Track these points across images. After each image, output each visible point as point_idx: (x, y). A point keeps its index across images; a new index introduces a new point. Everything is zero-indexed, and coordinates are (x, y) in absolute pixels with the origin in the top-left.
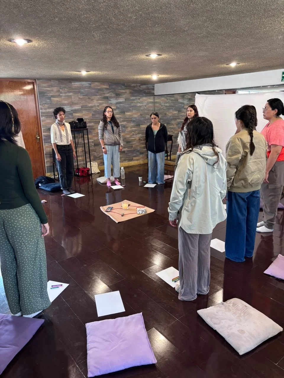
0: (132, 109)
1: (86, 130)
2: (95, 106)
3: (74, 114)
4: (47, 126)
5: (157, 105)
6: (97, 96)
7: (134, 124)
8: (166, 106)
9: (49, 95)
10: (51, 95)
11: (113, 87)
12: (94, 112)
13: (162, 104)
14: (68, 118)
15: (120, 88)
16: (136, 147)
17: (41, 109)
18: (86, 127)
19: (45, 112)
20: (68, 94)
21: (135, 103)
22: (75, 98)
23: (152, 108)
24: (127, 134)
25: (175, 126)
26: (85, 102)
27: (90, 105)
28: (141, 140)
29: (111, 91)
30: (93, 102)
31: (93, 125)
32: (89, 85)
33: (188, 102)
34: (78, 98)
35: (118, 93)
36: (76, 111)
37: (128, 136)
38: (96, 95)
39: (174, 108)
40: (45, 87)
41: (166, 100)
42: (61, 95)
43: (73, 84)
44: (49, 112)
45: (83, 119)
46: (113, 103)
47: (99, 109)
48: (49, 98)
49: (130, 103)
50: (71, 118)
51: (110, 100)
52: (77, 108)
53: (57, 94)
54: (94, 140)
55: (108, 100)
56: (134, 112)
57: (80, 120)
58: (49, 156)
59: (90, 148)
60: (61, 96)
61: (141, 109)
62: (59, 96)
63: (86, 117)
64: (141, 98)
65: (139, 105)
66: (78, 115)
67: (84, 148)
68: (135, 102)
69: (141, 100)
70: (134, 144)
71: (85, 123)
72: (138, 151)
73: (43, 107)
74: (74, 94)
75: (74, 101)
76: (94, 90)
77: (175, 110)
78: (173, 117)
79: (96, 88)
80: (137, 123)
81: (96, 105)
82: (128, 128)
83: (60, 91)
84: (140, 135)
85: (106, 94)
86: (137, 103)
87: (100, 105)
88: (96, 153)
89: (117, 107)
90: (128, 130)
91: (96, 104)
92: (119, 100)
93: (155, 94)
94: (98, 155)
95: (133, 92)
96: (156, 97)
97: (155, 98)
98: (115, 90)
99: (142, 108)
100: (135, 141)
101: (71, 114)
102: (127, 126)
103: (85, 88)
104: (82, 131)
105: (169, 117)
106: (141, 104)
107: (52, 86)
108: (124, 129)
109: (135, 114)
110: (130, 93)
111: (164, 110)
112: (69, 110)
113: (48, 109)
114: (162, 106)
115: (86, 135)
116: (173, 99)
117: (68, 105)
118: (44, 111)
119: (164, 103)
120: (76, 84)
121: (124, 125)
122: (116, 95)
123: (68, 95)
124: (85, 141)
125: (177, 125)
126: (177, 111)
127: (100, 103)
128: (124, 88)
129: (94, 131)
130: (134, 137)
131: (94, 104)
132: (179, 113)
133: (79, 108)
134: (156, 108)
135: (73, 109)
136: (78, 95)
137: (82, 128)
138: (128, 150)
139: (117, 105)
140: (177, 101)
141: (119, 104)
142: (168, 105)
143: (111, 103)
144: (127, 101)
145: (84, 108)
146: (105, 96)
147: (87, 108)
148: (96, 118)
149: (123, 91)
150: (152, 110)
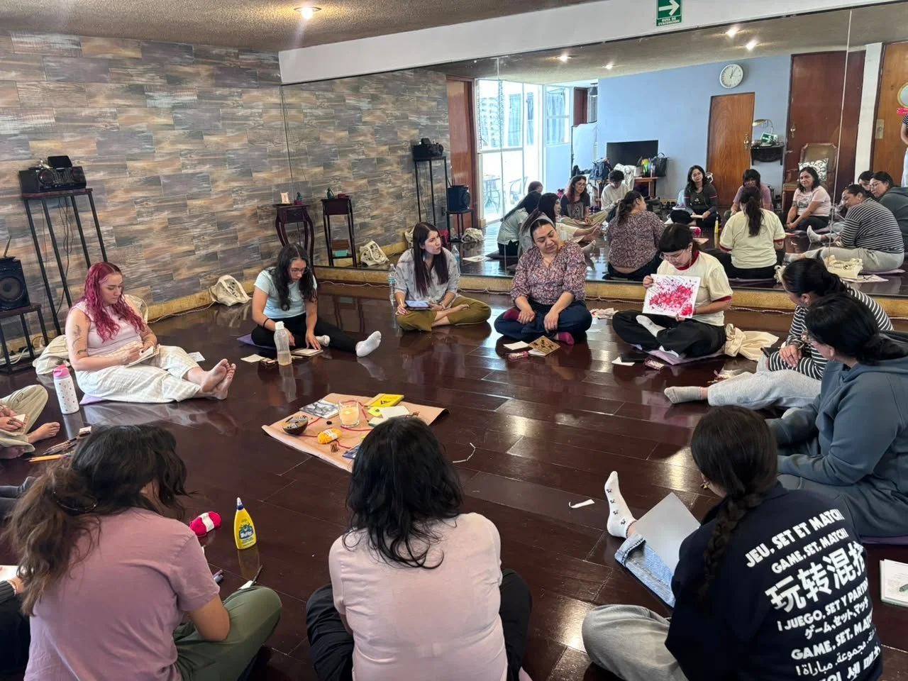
0: (223, 124)
1: (87, 196)
2: (102, 115)
3: (33, 144)
5: (293, 112)
6: (106, 85)
7: (234, 170)
8: (317, 117)
12: (103, 134)
13: (305, 111)
14: (15, 157)
15: (177, 59)
16: (247, 239)
18: (85, 184)
21: (228, 105)
22: (30, 90)
23: (279, 123)
24: (216, 202)
25: (346, 173)
26: (66, 103)
27: (86, 112)
28: (261, 218)
29: (150, 67)
30: (95, 102)
31: (107, 177)
32: (75, 47)
33: (370, 106)
34: (39, 90)
35: (174, 74)
36: (38, 133)
37: (219, 207)
38: (104, 81)
39: (337, 122)
41: (314, 98)
43: (14, 39)
45: (70, 158)
46: (160, 106)
47: (118, 124)
49: (214, 107)
50: (26, 157)
51: (151, 97)
52: (43, 121)
54: (114, 227)
55: (145, 97)
56: (229, 135)
57: (60, 162)
59: (107, 253)
61: (250, 125)
63: (78, 153)
64: (246, 92)
65: (241, 112)
66: (49, 147)
67: (82, 255)
68: (229, 102)
69: (245, 97)
70: (243, 229)
71: (79, 170)
72: (256, 250)
74: (24, 74)
75: (29, 99)
76: (91, 65)
77: (341, 127)
78: (339, 147)
79: (99, 56)
80: (242, 166)
81: (106, 113)
82: (216, 181)
84: (255, 201)
85: (135, 78)
86: (234, 107)
88: (128, 267)
89: (175, 119)
90: (220, 189)
91: (107, 110)
92: (177, 96)
93: (284, 81)
94: (132, 273)
95: (219, 73)
96: (286, 91)
97: (285, 93)
98: (162, 65)
99: (251, 122)
100: (241, 222)
101: (23, 144)
102: (215, 176)
103: (62, 56)
104: (69, 197)
105: (327, 147)
106: (247, 112)
108: (206, 185)
109: (233, 139)
110: (212, 76)
111: (312, 126)
112: (14, 129)
114: (305, 116)
115: (87, 211)
116: (333, 96)
117: (8, 114)
119: (311, 108)
120: (25, 40)
121: (204, 174)
122: (169, 83)
124: (85, 233)
125: (349, 168)
126: (345, 130)
127: (119, 106)
128: (191, 61)
129: (110, 196)
130: (236, 210)
131: (101, 108)
132: (352, 135)
133: (48, 123)
134: (290, 123)
135: (26, 126)
136: (38, 80)
137: (66, 187)
138: (224, 248)
139: (176, 113)
140: (342, 103)
141: (183, 111)
142: (321, 114)
143: (155, 107)
144: (204, 101)
145: (66, 122)
146: (131, 82)
147: (76, 121)
148: (114, 153)
149: (189, 69)
150: (281, 129)
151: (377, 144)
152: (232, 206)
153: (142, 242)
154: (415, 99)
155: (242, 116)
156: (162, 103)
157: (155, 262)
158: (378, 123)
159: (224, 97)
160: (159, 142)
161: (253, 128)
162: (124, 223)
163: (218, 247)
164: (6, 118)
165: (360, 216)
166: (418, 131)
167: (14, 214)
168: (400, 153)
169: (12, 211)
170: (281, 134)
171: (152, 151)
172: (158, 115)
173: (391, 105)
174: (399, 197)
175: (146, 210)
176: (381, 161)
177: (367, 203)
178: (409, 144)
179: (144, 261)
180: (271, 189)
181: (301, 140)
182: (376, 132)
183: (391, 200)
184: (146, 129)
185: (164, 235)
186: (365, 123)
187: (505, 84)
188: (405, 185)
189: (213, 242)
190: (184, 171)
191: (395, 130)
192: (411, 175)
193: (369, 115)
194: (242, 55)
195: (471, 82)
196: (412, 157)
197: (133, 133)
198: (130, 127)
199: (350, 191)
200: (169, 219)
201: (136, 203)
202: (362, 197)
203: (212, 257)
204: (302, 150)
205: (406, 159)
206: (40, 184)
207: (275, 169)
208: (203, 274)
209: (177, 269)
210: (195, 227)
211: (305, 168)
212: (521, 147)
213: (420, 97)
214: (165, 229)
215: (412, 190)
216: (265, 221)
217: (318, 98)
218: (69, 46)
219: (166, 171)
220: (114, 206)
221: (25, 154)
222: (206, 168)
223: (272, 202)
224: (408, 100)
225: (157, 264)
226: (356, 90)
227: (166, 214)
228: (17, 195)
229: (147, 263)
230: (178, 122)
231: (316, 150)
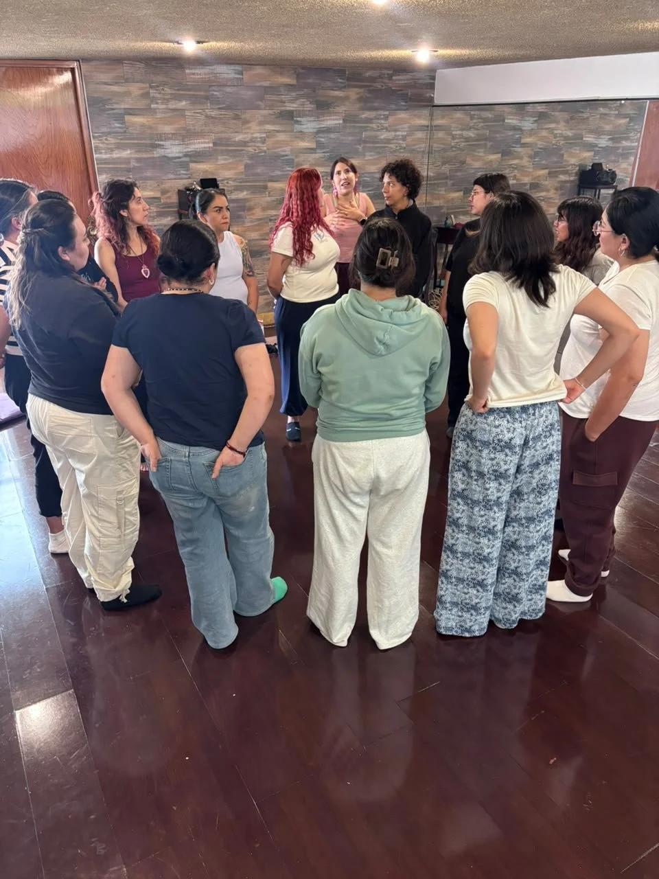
0: (364, 148)
2: (253, 140)
3: (192, 165)
5: (441, 134)
6: (261, 111)
8: (467, 139)
9: (120, 109)
10: (125, 109)
11: (310, 81)
12: (251, 157)
13: (454, 133)
14: (177, 177)
15: (329, 84)
17: (95, 151)
19: (106, 159)
20: (172, 105)
21: (372, 129)
22: (195, 116)
23: (424, 145)
26: (223, 129)
27: (239, 137)
29: (302, 93)
30: (249, 128)
31: (246, 197)
32: (238, 76)
33: (535, 126)
34: (203, 117)
35: (323, 99)
36: (197, 156)
38: (258, 108)
39: (489, 144)
40: (106, 84)
41: (468, 119)
42: (153, 106)
43: (187, 71)
44: (118, 158)
45: (218, 179)
46: (305, 131)
47: (265, 148)
48: (120, 118)
49: (357, 131)
50: (184, 177)
51: (297, 122)
52: (203, 145)
53: (141, 104)
55: (293, 122)
56: (369, 158)
57: (209, 183)
60: (154, 111)
61: (391, 148)
62: (147, 111)
63: (228, 174)
64: (394, 114)
65: (384, 135)
66: (204, 169)
68: (374, 126)
69: (391, 119)
73: (104, 143)
74: (193, 103)
75: (193, 125)
76: (250, 93)
77: (494, 149)
79: (258, 84)
80: (375, 190)
81: (256, 138)
83: (151, 95)
85: (286, 104)
86: (377, 131)
87: (268, 137)
89: (317, 142)
91: (258, 135)
92: (325, 120)
93: (436, 102)
95: (368, 95)
96: (437, 112)
97: (435, 114)
98: (314, 91)
99: (392, 146)
101: (185, 166)
103: (226, 85)
105: (473, 171)
106: (390, 135)
107: (127, 81)
109: (371, 163)
110: (360, 99)
111: (460, 149)
112: (180, 152)
113: (117, 151)
114: (454, 137)
116: (490, 116)
117: (176, 139)
118: (104, 156)
119: (462, 130)
120: (197, 71)
122: (318, 108)
123: (174, 107)
126: (497, 153)
127: (269, 132)
128: (343, 85)
129: (249, 213)
131: (253, 134)
132: (505, 158)
133: (207, 148)
134: (435, 145)
135: (190, 150)
136: (202, 108)
139: (319, 137)
140: (501, 123)
141: (326, 135)
142: (472, 135)
143: (301, 132)
144: (348, 125)
145: (221, 146)
146: (283, 108)
147: (229, 145)
148: (258, 175)
149: (337, 93)
150: (423, 151)
151: (533, 168)
154: (598, 116)
155: (384, 139)
156: (307, 128)
158: (541, 144)
161: (393, 152)
162: (258, 238)
164: (174, 142)
166: (592, 153)
168: (563, 178)
170: (423, 157)
172: (303, 140)
173: (564, 124)
178: (578, 168)
181: (444, 163)
182: (536, 154)
184: (289, 153)
186: (524, 145)
191: (562, 152)
193: (531, 135)
194: (396, 75)
196: (577, 183)
197: (278, 156)
198: (275, 151)
201: (270, 220)
204: (445, 174)
205: (568, 185)
211: (442, 193)
213: (606, 114)
217: (472, 117)
218: (232, 76)
220: (252, 222)
221: (186, 174)
224: (588, 118)
228: (175, 210)
230: (320, 146)
231: (459, 174)
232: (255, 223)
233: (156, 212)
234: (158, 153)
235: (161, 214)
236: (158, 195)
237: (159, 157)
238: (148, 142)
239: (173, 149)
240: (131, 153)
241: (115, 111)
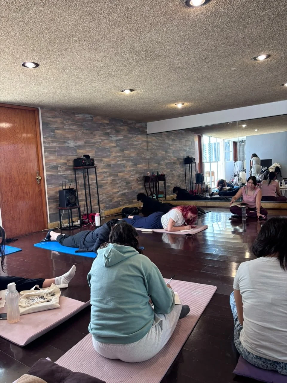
0: (130, 147)
1: (95, 169)
2: (97, 142)
3: (78, 150)
4: (51, 163)
5: (150, 144)
6: (99, 132)
7: (132, 163)
8: (157, 146)
9: (53, 127)
10: (55, 127)
11: (113, 123)
12: (97, 149)
14: (73, 155)
15: (119, 124)
16: (135, 189)
17: (44, 143)
18: (94, 164)
19: (48, 146)
21: (132, 141)
22: (78, 132)
23: (146, 147)
24: (126, 174)
25: (164, 167)
26: (88, 137)
27: (93, 141)
28: (139, 181)
30: (95, 138)
33: (172, 143)
34: (81, 132)
35: (117, 129)
36: (79, 147)
37: (127, 176)
38: (98, 130)
39: (162, 148)
40: (49, 117)
42: (65, 127)
43: (76, 115)
44: (52, 146)
46: (113, 140)
47: (101, 145)
48: (53, 131)
49: (128, 141)
50: (75, 155)
51: (111, 137)
53: (61, 126)
55: (109, 136)
56: (131, 151)
57: (87, 156)
58: (52, 200)
60: (65, 129)
62: (62, 129)
64: (137, 136)
65: (135, 143)
66: (82, 152)
69: (137, 138)
70: (133, 185)
71: (93, 160)
73: (47, 140)
74: (78, 127)
75: (78, 135)
76: (96, 125)
77: (163, 150)
78: (162, 157)
79: (98, 122)
80: (134, 162)
82: (127, 167)
83: (64, 123)
84: (138, 175)
85: (107, 130)
86: (134, 141)
87: (102, 141)
90: (128, 170)
91: (99, 140)
92: (118, 136)
93: (148, 133)
95: (130, 129)
96: (149, 136)
98: (115, 126)
99: (138, 147)
100: (133, 182)
101: (75, 150)
102: (127, 165)
103: (88, 122)
105: (159, 157)
106: (137, 143)
107: (56, 117)
108: (124, 168)
109: (132, 153)
110: (128, 130)
111: (155, 149)
112: (74, 145)
113: (52, 143)
114: (153, 145)
116: (161, 139)
119: (155, 143)
120: (79, 116)
121: (123, 164)
122: (116, 132)
123: (72, 128)
125: (165, 165)
126: (164, 151)
127: (102, 139)
128: (123, 125)
130: (132, 178)
131: (97, 140)
132: (166, 153)
133: (82, 144)
134: (149, 147)
135: (77, 144)
136: (81, 129)
137: (89, 165)
138: (128, 191)
139: (117, 142)
140: (164, 142)
141: (119, 142)
142: (158, 145)
143: (112, 140)
144: (125, 139)
145: (88, 144)
146: (106, 131)
147: (90, 144)
148: (99, 155)
149: (122, 128)
150: (146, 149)
151: (173, 157)
152: (131, 176)
153: (104, 187)
154: (185, 141)
157: (108, 194)
158: (174, 149)
159: (131, 138)
160: (112, 152)
161: (138, 149)
163: (126, 191)
164: (71, 141)
165: (168, 183)
167: (70, 174)
168: (180, 161)
169: (70, 173)
170: (146, 151)
171: (109, 155)
172: (112, 143)
173: (178, 143)
174: (179, 176)
175: (107, 176)
176: (174, 163)
177: (170, 178)
178: (183, 158)
179: (104, 194)
180: (142, 171)
181: (152, 154)
182: (173, 152)
183: (177, 178)
184: (108, 147)
185: (111, 185)
186: (170, 149)
187: (211, 138)
188: (181, 173)
189: (125, 189)
190: (118, 163)
191: (179, 152)
192: (183, 169)
193: (172, 146)
194: (137, 123)
195: (201, 136)
196: (183, 162)
197: (105, 149)
198: (104, 146)
199: (165, 173)
200: (113, 179)
201: (104, 173)
202: (169, 176)
203: (124, 194)
204: (152, 158)
206: (83, 163)
207: (144, 164)
208: (121, 200)
209: (113, 198)
210: (120, 183)
211: (153, 164)
212: (217, 161)
213: (187, 140)
214: (111, 183)
215: (183, 175)
216: (140, 183)
217: (157, 139)
218: (90, 118)
219: (113, 162)
221: (75, 154)
222: (124, 162)
223: (142, 176)
224: (183, 142)
225: (108, 195)
226: (168, 137)
227: (112, 178)
228: (72, 168)
229: (105, 195)
230: (118, 145)
231: (156, 158)
232: (99, 174)
233: (65, 169)
234: (66, 145)
235: (67, 170)
236: (65, 161)
237: (67, 147)
238: (63, 140)
239: (71, 144)
240: (57, 145)
241: (51, 128)
